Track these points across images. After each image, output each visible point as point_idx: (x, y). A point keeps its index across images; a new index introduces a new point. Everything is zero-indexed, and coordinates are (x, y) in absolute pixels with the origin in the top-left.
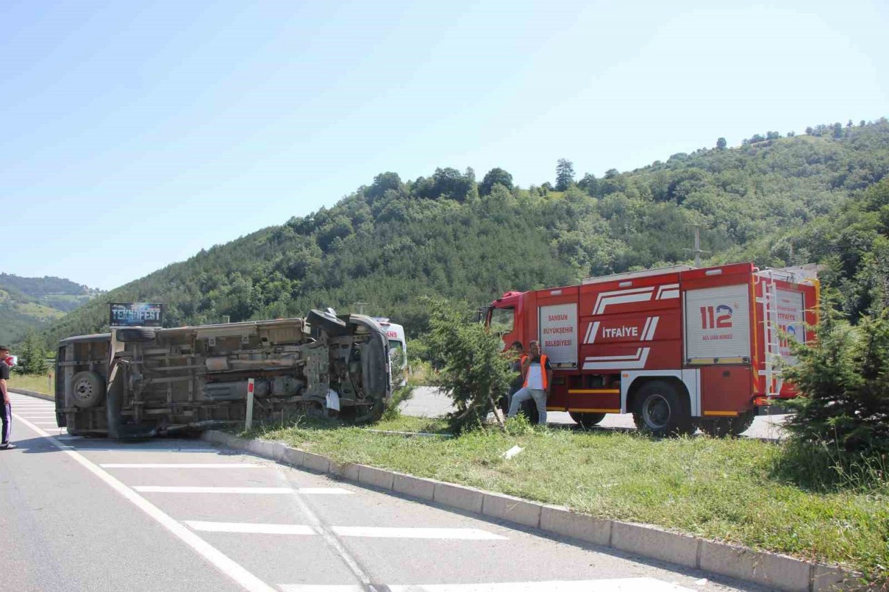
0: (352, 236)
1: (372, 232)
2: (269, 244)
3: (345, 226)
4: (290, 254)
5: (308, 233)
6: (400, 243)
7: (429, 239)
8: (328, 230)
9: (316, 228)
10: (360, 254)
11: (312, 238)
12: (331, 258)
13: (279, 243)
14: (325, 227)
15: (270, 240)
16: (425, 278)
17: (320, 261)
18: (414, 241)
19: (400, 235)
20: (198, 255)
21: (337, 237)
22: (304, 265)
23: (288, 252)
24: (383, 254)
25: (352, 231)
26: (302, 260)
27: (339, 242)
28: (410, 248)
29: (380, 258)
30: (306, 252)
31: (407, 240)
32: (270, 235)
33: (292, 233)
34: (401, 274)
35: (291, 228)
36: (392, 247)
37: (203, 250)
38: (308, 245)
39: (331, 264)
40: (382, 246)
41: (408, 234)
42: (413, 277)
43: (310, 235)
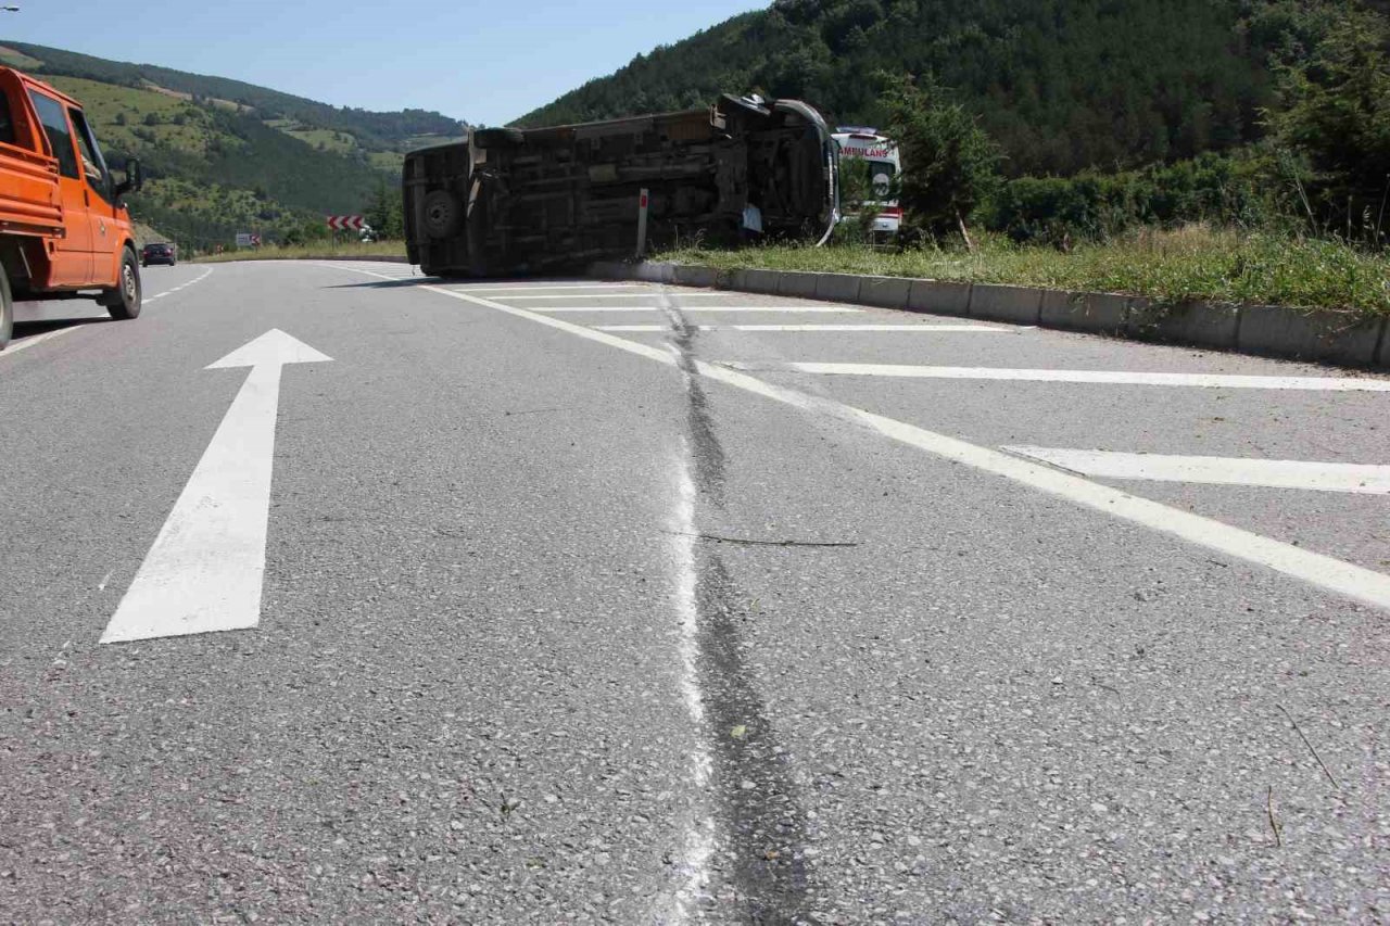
0: (879, 25)
1: (915, 16)
2: (744, 42)
3: (869, 6)
4: (779, 57)
5: (808, 22)
6: (962, 33)
7: (1011, 26)
8: (842, 15)
9: (822, 12)
10: (893, 53)
11: (814, 30)
12: (845, 63)
13: (762, 39)
14: (835, 10)
15: (747, 35)
16: (1001, 94)
17: (827, 67)
18: (985, 28)
19: (962, 21)
20: (632, 64)
21: (856, 27)
22: (802, 74)
23: (774, 56)
24: (933, 54)
25: (882, 15)
26: (797, 67)
27: (859, 35)
28: (978, 43)
29: (927, 61)
30: (804, 52)
31: (973, 29)
32: (746, 27)
33: (782, 22)
34: (961, 87)
35: (780, 14)
36: (948, 41)
37: (639, 55)
38: (807, 41)
39: (844, 72)
40: (930, 40)
41: (976, 17)
42: (983, 91)
43: (811, 25)
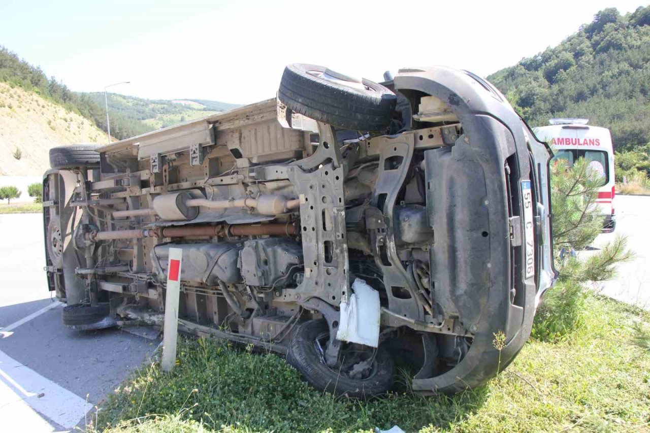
0: (573, 68)
1: (592, 62)
2: (504, 81)
3: (567, 60)
4: (522, 87)
5: (536, 69)
6: (618, 69)
7: (647, 62)
8: (553, 65)
9: (543, 64)
10: (581, 82)
11: (540, 73)
12: (555, 88)
13: (513, 80)
14: (550, 63)
15: (506, 78)
16: (641, 97)
17: (546, 90)
18: (631, 65)
19: (618, 62)
21: (561, 70)
22: (534, 95)
23: (519, 86)
24: (602, 80)
25: (574, 64)
26: (531, 91)
27: (563, 74)
28: (628, 73)
29: (599, 84)
30: (534, 84)
31: (625, 66)
32: (506, 74)
33: (523, 70)
34: (618, 96)
35: (522, 67)
36: (610, 73)
38: (536, 79)
39: (555, 93)
40: (600, 74)
41: (626, 60)
42: (631, 97)
43: (538, 71)
